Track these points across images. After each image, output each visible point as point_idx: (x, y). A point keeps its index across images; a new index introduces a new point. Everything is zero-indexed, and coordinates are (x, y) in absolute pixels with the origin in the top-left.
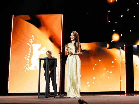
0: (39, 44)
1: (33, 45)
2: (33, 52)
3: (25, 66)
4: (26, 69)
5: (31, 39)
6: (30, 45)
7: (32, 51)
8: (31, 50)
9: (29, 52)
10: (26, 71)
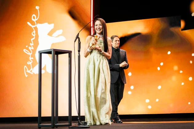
0: (49, 23)
1: (39, 26)
2: (40, 40)
3: (25, 67)
4: (26, 72)
5: (34, 15)
6: (33, 26)
7: (37, 36)
8: (34, 35)
9: (32, 39)
10: (26, 76)
